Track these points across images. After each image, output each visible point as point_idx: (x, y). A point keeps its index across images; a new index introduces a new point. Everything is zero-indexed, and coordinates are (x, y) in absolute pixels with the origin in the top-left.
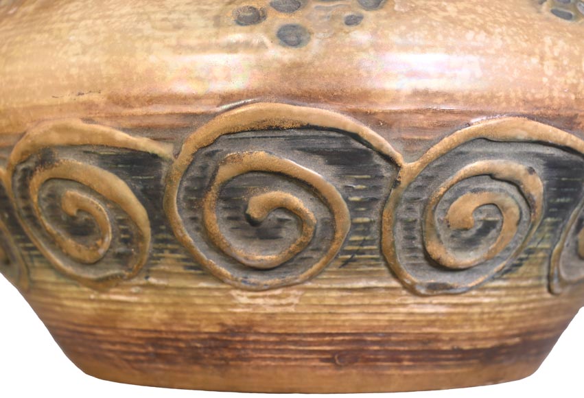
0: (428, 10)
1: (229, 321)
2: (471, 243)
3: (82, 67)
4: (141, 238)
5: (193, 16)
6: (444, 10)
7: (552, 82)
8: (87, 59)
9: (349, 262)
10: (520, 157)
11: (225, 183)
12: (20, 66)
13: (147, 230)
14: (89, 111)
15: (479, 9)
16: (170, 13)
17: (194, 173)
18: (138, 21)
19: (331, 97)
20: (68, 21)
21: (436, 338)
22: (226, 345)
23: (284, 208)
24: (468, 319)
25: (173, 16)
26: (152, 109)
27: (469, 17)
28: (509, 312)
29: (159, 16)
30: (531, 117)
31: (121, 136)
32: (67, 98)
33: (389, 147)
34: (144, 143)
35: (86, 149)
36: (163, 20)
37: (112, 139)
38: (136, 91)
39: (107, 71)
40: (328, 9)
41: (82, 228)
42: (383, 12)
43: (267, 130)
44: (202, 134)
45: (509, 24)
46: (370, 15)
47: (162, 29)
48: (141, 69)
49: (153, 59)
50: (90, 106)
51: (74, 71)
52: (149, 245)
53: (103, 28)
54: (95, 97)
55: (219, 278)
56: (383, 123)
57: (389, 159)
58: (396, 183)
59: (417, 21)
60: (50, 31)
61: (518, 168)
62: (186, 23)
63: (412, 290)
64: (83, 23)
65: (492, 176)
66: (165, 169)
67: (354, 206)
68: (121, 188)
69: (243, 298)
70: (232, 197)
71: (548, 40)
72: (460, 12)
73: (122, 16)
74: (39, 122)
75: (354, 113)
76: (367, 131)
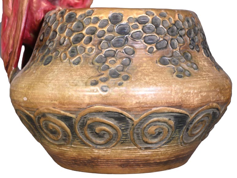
0: (141, 80)
1: (93, 156)
2: (155, 137)
3: (52, 94)
4: (69, 136)
5: (80, 82)
6: (145, 79)
7: (174, 97)
8: (53, 92)
9: (123, 143)
10: (166, 116)
11: (89, 125)
12: (36, 91)
13: (70, 134)
14: (54, 106)
15: (155, 78)
16: (74, 81)
17: (81, 122)
18: (66, 82)
19: (114, 104)
20: (49, 80)
21: (149, 160)
22: (93, 162)
23: (104, 130)
24: (157, 155)
25: (75, 82)
26: (70, 106)
27: (151, 81)
28: (169, 152)
29: (72, 81)
30: (168, 107)
31: (62, 112)
32: (48, 101)
33: (130, 116)
34: (68, 114)
35: (54, 114)
36: (73, 83)
37: (60, 113)
38: (66, 101)
39: (58, 96)
40: (114, 81)
41: (54, 132)
42: (128, 81)
43: (99, 112)
44: (83, 113)
45: (163, 82)
46: (125, 82)
47: (72, 86)
48: (67, 96)
49: (70, 93)
50: (54, 104)
51: (50, 95)
52: (71, 138)
53: (57, 84)
54: (56, 102)
55: (89, 146)
56: (129, 111)
57: (130, 119)
58: (133, 125)
59: (137, 84)
60: (44, 82)
61: (166, 119)
62: (78, 84)
63: (140, 149)
64: (52, 81)
65: (159, 121)
66: (74, 120)
67: (122, 130)
68: (63, 124)
69: (96, 151)
70: (91, 127)
71: (173, 86)
72: (150, 80)
73: (62, 80)
74: (42, 107)
75: (121, 108)
76: (124, 113)
